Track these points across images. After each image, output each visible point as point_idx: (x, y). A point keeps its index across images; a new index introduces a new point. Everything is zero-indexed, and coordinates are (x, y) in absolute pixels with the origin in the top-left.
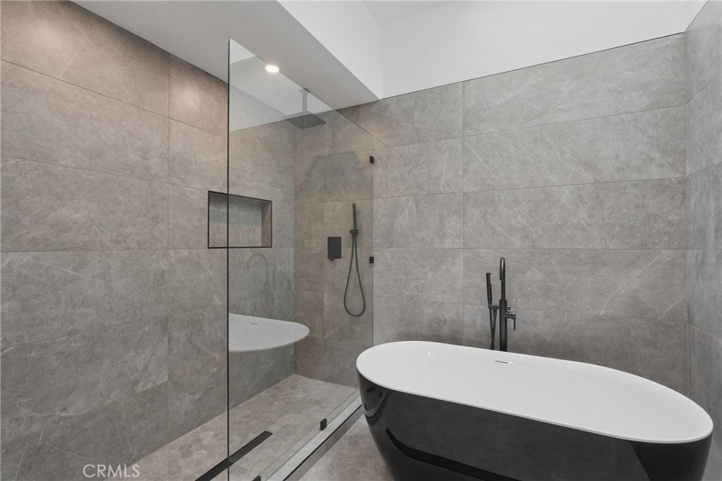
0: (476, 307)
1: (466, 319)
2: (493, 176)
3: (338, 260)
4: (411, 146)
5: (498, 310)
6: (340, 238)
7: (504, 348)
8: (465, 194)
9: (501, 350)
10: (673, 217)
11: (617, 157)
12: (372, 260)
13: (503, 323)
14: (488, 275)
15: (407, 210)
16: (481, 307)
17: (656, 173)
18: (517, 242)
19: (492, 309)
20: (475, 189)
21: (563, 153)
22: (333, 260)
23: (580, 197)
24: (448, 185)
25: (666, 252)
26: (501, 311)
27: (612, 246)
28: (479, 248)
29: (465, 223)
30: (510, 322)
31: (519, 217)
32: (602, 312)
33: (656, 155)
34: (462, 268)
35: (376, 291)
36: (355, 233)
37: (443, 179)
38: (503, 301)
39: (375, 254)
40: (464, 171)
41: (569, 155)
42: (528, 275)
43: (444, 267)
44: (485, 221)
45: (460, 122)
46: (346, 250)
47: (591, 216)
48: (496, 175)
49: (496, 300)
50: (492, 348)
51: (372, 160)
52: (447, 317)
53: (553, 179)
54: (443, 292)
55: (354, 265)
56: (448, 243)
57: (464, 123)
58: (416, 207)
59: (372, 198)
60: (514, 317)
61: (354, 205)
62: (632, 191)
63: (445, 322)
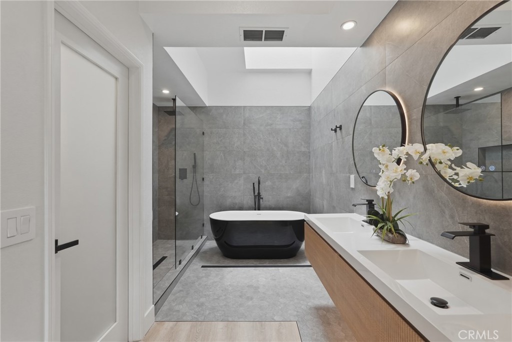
0: (248, 197)
1: (245, 202)
2: (255, 146)
3: (185, 180)
4: (222, 129)
6: (186, 169)
7: (259, 209)
8: (244, 152)
10: (307, 164)
11: (293, 143)
12: (203, 179)
13: (259, 201)
14: (254, 184)
15: (220, 157)
17: (303, 149)
18: (263, 171)
19: (255, 196)
20: (248, 150)
21: (278, 140)
22: (182, 179)
23: (283, 156)
24: (238, 147)
25: (305, 174)
26: (258, 197)
27: (292, 172)
28: (250, 173)
29: (244, 163)
30: (261, 200)
31: (264, 162)
32: (289, 195)
33: (303, 143)
34: (243, 181)
35: (205, 194)
36: (194, 167)
37: (236, 145)
38: (259, 193)
39: (205, 176)
40: (244, 143)
41: (279, 141)
42: (267, 183)
43: (236, 181)
44: (252, 163)
45: (242, 123)
46: (189, 175)
47: (286, 162)
49: (256, 194)
50: (255, 210)
51: (203, 133)
52: (237, 202)
53: (275, 148)
54: (236, 192)
55: (195, 183)
56: (237, 172)
57: (244, 123)
58: (224, 156)
59: (203, 151)
60: (262, 198)
61: (195, 154)
62: (297, 154)
63: (236, 204)
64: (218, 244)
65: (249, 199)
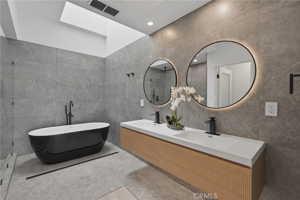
0: (60, 116)
1: (57, 120)
2: (66, 78)
5: (69, 115)
7: (70, 124)
8: (57, 82)
9: (70, 125)
10: (103, 93)
11: (94, 79)
12: (13, 103)
13: (70, 118)
14: (66, 106)
15: (32, 85)
16: (62, 115)
17: (100, 84)
18: (72, 97)
19: (67, 115)
20: (60, 81)
21: (84, 76)
23: (87, 87)
24: (51, 79)
25: (102, 99)
27: (93, 98)
28: (61, 99)
29: (56, 91)
30: (72, 117)
31: (73, 91)
32: (91, 112)
33: (100, 80)
34: (55, 104)
35: (15, 116)
37: (48, 77)
38: (70, 113)
39: (14, 101)
40: (56, 75)
43: (49, 105)
44: (63, 91)
45: (55, 60)
47: (89, 91)
49: (68, 113)
50: (67, 125)
51: (13, 63)
52: (50, 120)
53: (81, 82)
54: (48, 113)
56: (50, 97)
58: (37, 84)
59: (13, 79)
62: (96, 87)
63: (49, 122)
65: (62, 117)
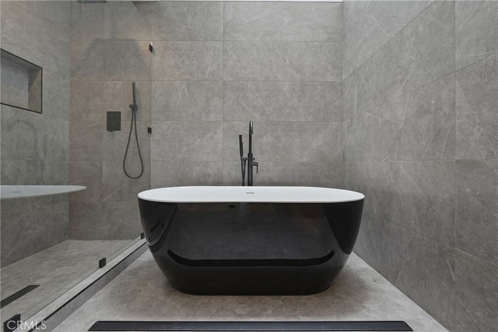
0: (231, 163)
1: (225, 173)
3: (117, 132)
4: (184, 42)
5: (247, 161)
6: (120, 112)
8: (224, 82)
9: (249, 185)
10: (337, 104)
11: (312, 67)
12: (150, 130)
13: (250, 169)
14: (240, 136)
15: (180, 92)
16: (235, 163)
17: (330, 79)
18: (258, 116)
19: (243, 161)
20: (231, 79)
21: (285, 61)
22: (112, 131)
23: (294, 89)
24: (213, 75)
25: (333, 123)
26: (249, 162)
27: (309, 120)
28: (234, 121)
29: (224, 103)
30: (254, 167)
31: (260, 100)
32: (305, 160)
33: (330, 68)
34: (222, 135)
35: (153, 157)
36: (134, 108)
37: (209, 70)
38: (250, 154)
39: (152, 126)
40: (224, 65)
41: (288, 62)
42: (265, 138)
43: (209, 135)
44: (238, 102)
45: (222, 30)
46: (125, 123)
47: (299, 101)
48: (245, 71)
49: (245, 155)
50: (243, 185)
51: (151, 49)
52: (210, 172)
53: (280, 76)
54: (208, 154)
55: (133, 136)
56: (212, 117)
57: (224, 31)
58: (188, 89)
59: (150, 80)
60: (257, 165)
61: (134, 84)
62: (319, 87)
63: (209, 176)
64: (155, 256)
65: (234, 167)
